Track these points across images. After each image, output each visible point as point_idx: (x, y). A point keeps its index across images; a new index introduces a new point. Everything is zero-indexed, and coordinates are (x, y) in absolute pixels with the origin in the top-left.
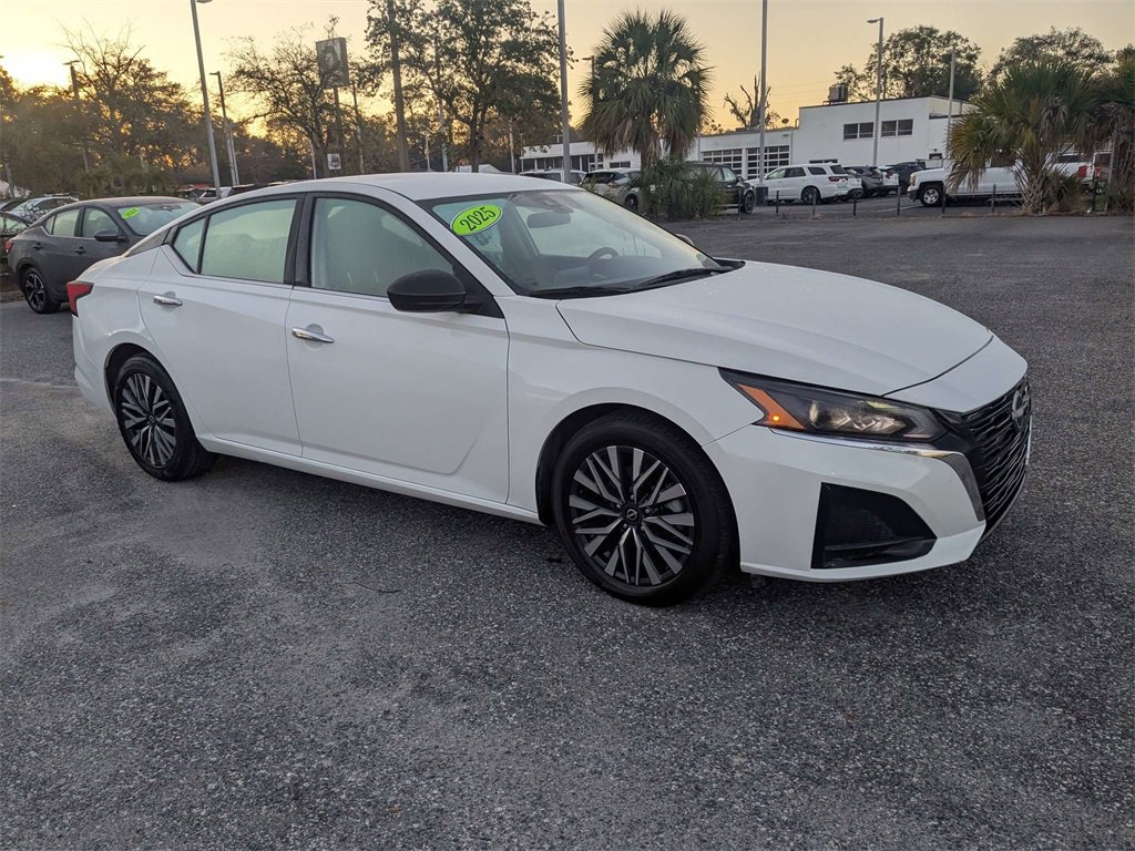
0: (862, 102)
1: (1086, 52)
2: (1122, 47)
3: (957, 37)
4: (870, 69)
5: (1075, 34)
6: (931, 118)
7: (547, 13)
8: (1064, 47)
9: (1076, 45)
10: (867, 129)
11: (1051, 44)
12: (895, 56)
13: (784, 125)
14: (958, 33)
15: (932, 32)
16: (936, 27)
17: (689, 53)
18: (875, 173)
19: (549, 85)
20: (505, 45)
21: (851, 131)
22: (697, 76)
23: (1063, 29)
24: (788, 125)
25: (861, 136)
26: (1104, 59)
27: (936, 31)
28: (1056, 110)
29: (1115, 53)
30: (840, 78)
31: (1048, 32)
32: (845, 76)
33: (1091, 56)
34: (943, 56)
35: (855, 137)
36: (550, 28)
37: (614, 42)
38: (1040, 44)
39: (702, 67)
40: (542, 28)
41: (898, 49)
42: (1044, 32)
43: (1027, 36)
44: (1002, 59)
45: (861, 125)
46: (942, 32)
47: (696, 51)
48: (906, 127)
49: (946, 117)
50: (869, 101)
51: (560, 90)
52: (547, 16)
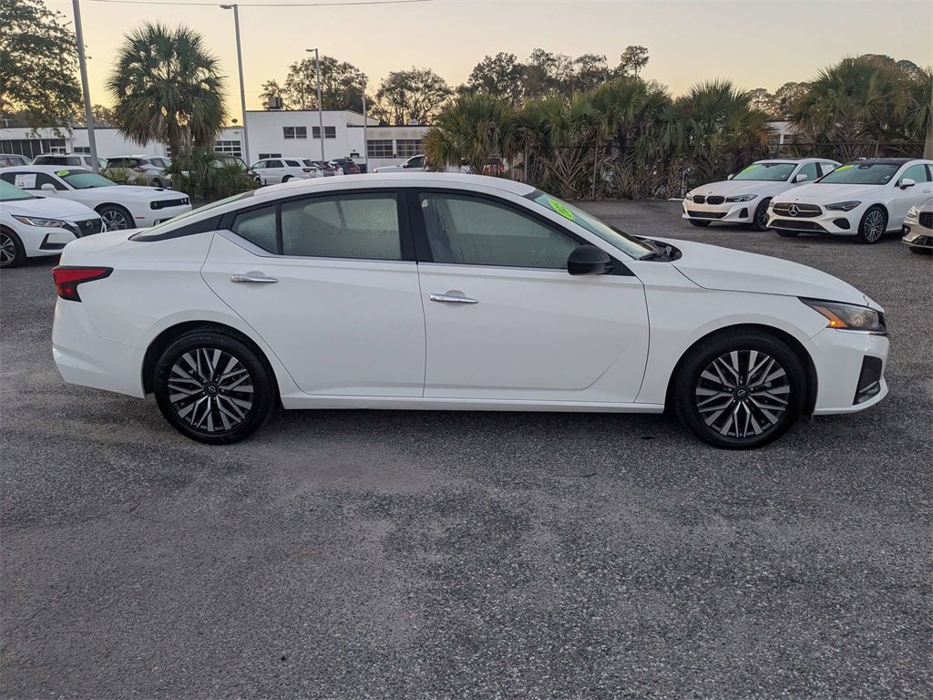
0: (287, 111)
1: (437, 86)
2: (459, 85)
3: (351, 67)
4: (289, 84)
5: (428, 73)
6: (348, 126)
7: (59, 13)
8: (422, 81)
9: (430, 81)
10: (302, 132)
11: (413, 78)
12: (307, 76)
13: (233, 124)
14: (352, 64)
15: (333, 62)
16: (335, 58)
17: (208, 64)
18: (328, 167)
19: (67, 78)
20: (14, 37)
21: (289, 133)
22: (213, 82)
23: (421, 68)
24: (237, 124)
25: (297, 137)
26: (448, 92)
27: (336, 61)
28: (493, 130)
29: (454, 89)
30: (267, 89)
31: (411, 70)
32: (270, 88)
33: (440, 89)
34: (342, 80)
35: (293, 137)
36: (61, 27)
37: (135, 47)
38: (406, 78)
39: (218, 76)
40: (53, 25)
41: (310, 72)
42: (408, 70)
43: (397, 71)
44: (383, 86)
45: (297, 128)
46: (340, 62)
47: (212, 62)
48: (331, 132)
49: (363, 126)
50: (293, 110)
51: (81, 82)
52: (58, 15)
